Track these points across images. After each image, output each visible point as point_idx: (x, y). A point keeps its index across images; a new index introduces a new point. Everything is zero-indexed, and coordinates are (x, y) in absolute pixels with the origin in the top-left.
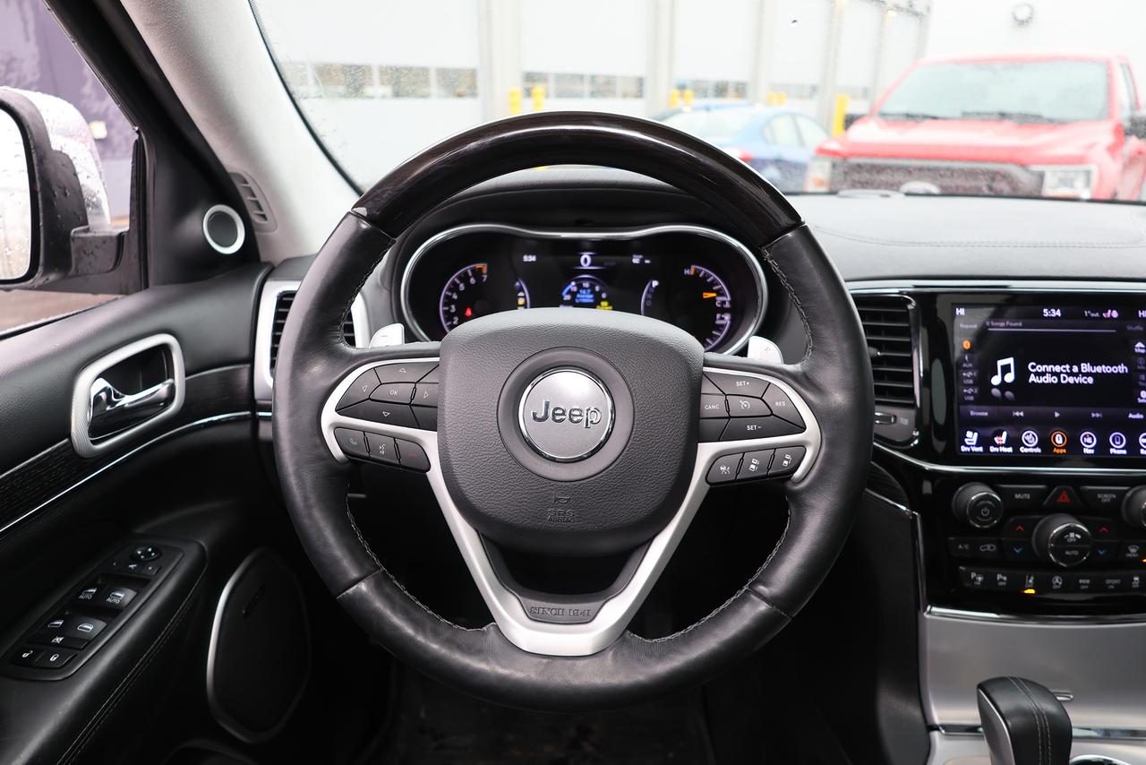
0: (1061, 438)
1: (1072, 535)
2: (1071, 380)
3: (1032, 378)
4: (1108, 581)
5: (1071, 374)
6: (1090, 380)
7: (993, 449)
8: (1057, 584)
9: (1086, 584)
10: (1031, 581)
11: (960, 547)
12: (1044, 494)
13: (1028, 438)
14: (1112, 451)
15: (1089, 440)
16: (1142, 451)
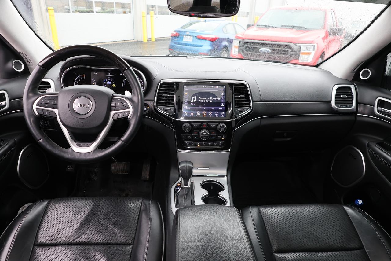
0: (205, 113)
1: (205, 133)
2: (208, 101)
3: (200, 101)
4: (214, 143)
5: (208, 100)
6: (212, 101)
7: (190, 116)
8: (204, 144)
9: (210, 144)
10: (199, 144)
11: (184, 137)
12: (200, 125)
13: (198, 113)
14: (215, 116)
15: (211, 114)
16: (222, 116)
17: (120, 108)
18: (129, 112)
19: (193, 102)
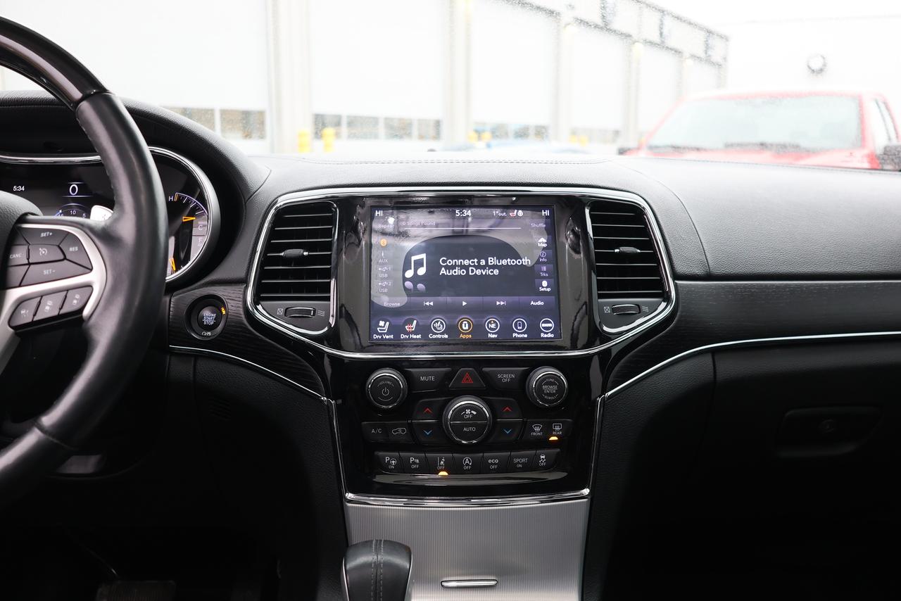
0: (467, 325)
1: (468, 411)
2: (478, 272)
3: (443, 271)
4: (516, 460)
5: (479, 267)
6: (496, 272)
7: (403, 336)
8: (467, 465)
9: (495, 464)
10: (442, 463)
11: (373, 431)
12: (449, 377)
13: (436, 325)
14: (514, 335)
15: (493, 326)
16: (542, 335)
17: (46, 272)
18: (89, 286)
19: (415, 279)
